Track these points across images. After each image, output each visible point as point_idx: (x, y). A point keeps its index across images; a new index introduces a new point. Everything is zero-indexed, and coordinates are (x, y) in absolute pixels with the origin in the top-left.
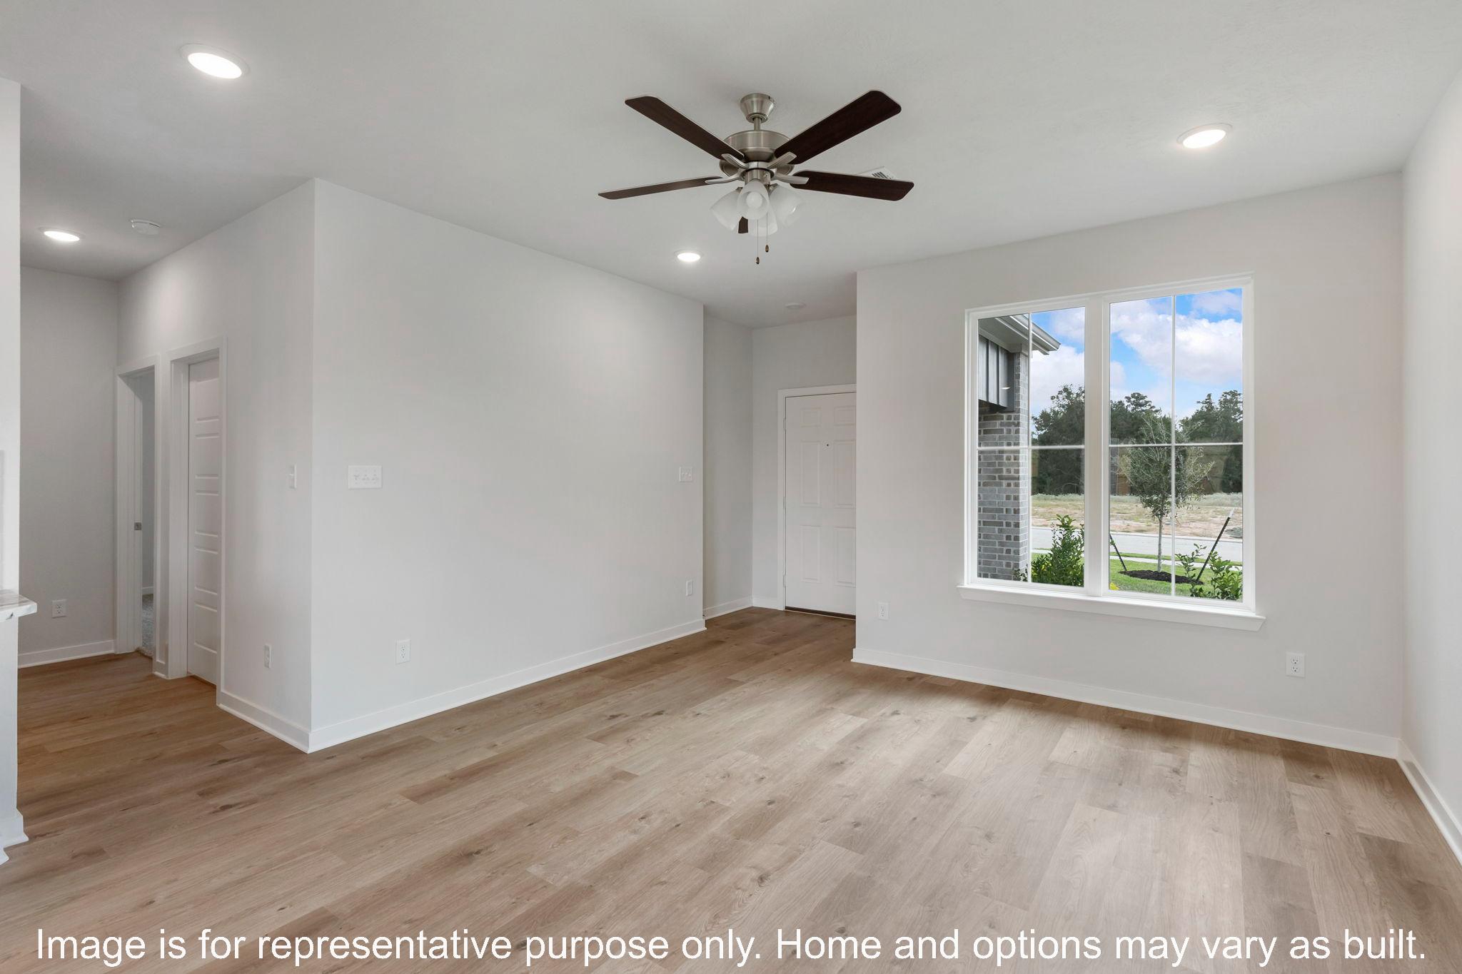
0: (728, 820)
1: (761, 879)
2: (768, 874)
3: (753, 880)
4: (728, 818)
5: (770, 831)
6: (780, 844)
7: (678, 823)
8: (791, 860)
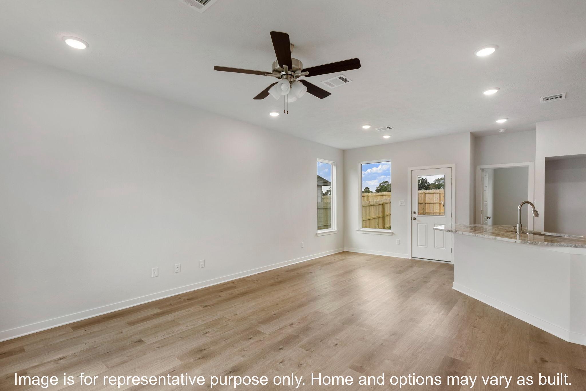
0: (301, 342)
1: (292, 324)
2: (290, 325)
3: (294, 324)
4: (301, 343)
5: (285, 337)
6: (283, 333)
7: (321, 342)
8: (281, 328)
